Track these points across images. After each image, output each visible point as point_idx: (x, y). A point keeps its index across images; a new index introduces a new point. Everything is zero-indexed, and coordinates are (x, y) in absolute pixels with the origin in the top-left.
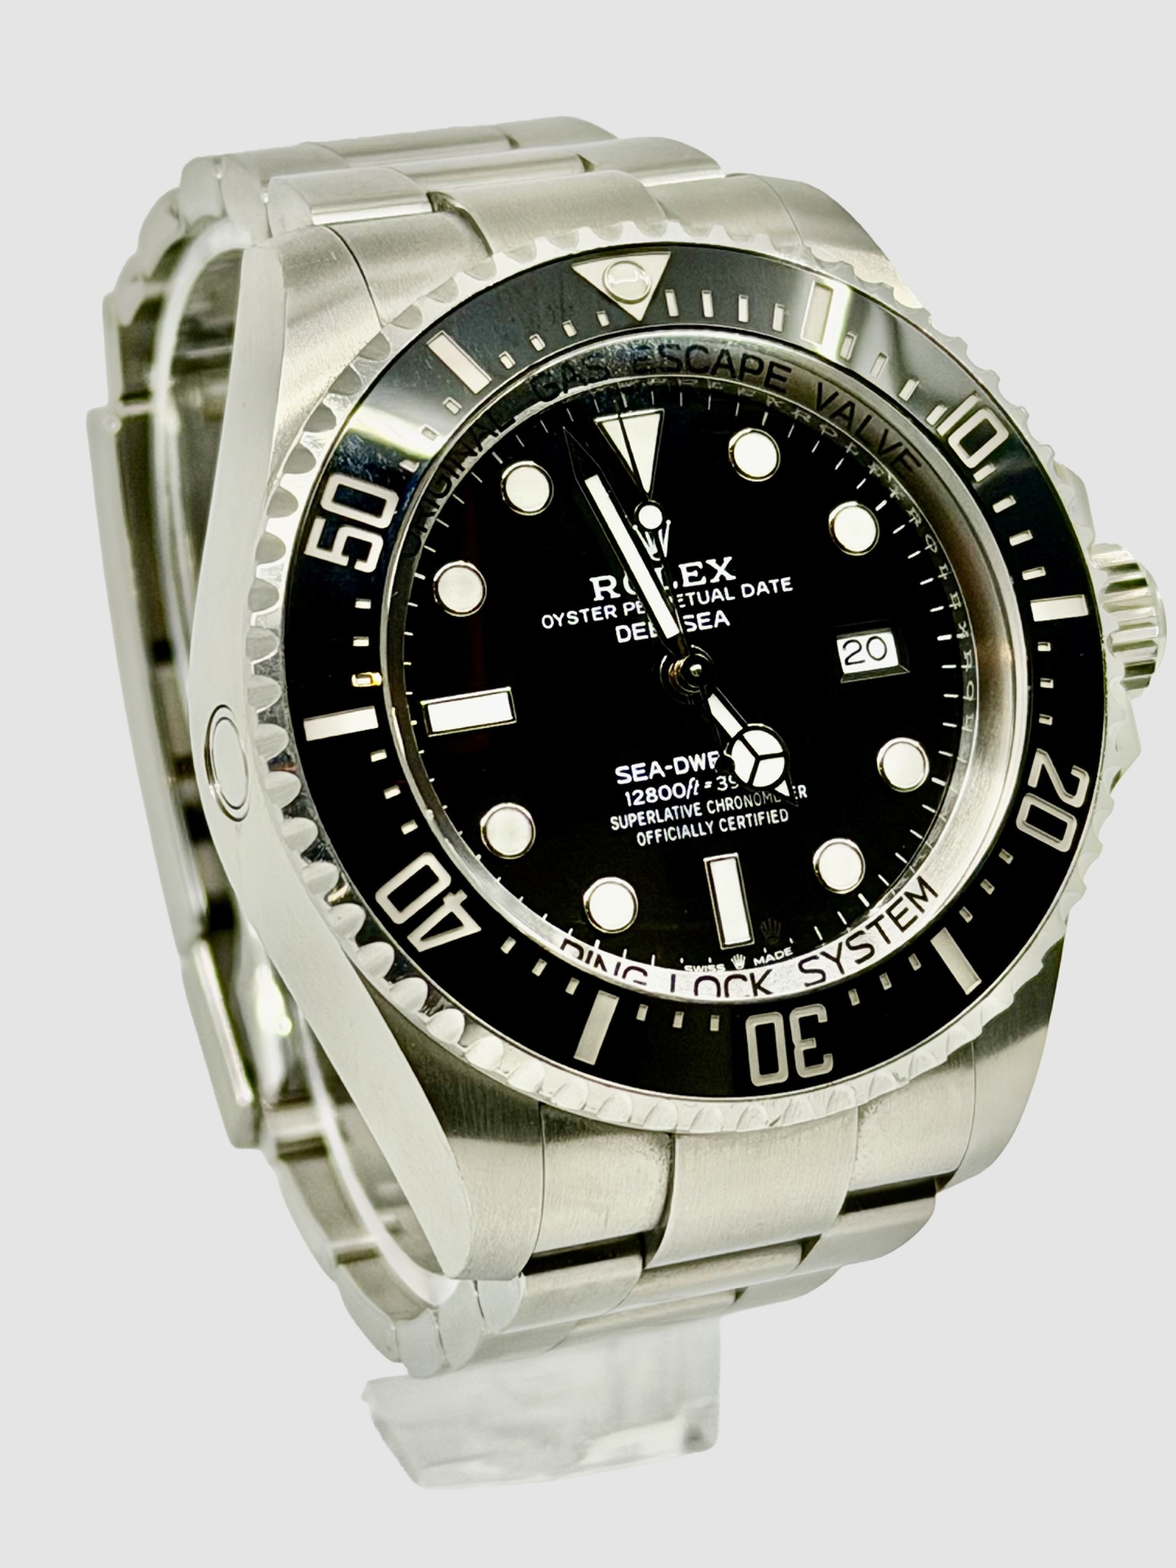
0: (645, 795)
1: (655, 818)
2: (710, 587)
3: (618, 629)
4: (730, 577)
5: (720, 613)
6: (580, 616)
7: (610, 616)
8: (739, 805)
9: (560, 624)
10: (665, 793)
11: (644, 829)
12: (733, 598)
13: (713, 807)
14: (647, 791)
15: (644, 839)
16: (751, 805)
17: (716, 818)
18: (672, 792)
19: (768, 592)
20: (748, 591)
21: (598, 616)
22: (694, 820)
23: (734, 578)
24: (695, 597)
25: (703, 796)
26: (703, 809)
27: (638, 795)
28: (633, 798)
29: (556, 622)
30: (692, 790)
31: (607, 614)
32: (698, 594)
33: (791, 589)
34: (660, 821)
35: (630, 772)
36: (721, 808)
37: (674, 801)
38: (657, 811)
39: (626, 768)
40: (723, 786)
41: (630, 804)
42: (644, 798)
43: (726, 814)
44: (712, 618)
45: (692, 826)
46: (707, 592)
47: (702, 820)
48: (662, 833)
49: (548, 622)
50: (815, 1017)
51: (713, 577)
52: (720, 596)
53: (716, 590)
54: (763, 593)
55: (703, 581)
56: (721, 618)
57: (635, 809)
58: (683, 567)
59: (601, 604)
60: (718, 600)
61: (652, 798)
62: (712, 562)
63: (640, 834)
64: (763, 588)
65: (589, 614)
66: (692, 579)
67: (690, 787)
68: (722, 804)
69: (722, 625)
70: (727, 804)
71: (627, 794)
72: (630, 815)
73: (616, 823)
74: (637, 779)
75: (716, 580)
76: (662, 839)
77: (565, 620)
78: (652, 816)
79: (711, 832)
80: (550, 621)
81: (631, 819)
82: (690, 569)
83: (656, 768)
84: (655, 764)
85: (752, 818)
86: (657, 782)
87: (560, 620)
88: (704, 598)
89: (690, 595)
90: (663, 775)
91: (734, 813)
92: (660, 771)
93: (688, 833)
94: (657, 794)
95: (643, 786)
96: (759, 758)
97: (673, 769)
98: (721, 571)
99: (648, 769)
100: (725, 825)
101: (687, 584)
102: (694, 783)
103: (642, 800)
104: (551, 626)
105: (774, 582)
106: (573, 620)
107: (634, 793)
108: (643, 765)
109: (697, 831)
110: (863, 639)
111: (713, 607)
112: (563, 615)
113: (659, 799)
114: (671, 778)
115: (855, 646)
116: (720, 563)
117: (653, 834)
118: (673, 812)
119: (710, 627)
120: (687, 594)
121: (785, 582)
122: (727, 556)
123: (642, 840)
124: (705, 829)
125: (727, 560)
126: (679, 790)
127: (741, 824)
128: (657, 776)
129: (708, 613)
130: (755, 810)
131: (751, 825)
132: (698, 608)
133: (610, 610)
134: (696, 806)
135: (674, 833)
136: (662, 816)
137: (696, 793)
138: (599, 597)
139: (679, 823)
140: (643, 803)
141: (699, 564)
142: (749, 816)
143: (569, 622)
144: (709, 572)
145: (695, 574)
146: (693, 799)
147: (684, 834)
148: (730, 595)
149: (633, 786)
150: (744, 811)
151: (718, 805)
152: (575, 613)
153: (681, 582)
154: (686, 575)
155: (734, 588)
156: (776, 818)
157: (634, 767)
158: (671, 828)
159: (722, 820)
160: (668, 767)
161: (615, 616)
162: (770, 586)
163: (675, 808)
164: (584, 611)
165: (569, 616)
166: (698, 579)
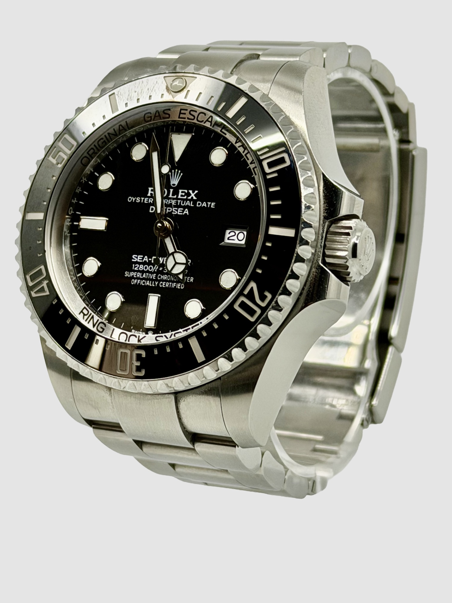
0: (139, 267)
1: (140, 276)
2: (187, 200)
3: (151, 207)
4: (195, 198)
5: (186, 210)
6: (141, 200)
7: (150, 202)
8: (169, 278)
9: (134, 201)
10: (146, 268)
11: (135, 279)
12: (193, 206)
13: (160, 277)
14: (141, 265)
15: (134, 282)
16: (173, 280)
17: (159, 281)
18: (148, 268)
19: (206, 206)
20: (199, 204)
21: (146, 201)
22: (152, 280)
23: (196, 198)
24: (180, 202)
25: (158, 272)
26: (156, 277)
27: (137, 266)
28: (135, 267)
29: (132, 200)
30: (155, 269)
31: (150, 201)
32: (182, 201)
33: (214, 207)
34: (141, 277)
35: (137, 258)
36: (162, 278)
37: (148, 272)
38: (141, 274)
39: (136, 256)
40: (165, 271)
41: (133, 269)
42: (138, 268)
43: (163, 281)
44: (183, 211)
45: (151, 282)
46: (185, 202)
47: (155, 280)
48: (140, 281)
49: (130, 199)
50: (141, 355)
51: (189, 196)
52: (189, 204)
53: (188, 202)
54: (204, 206)
55: (185, 197)
56: (186, 212)
57: (134, 271)
58: (180, 191)
59: (149, 197)
60: (188, 205)
61: (141, 269)
62: (191, 191)
63: (133, 280)
64: (204, 204)
65: (144, 200)
66: (182, 196)
67: (155, 268)
68: (163, 277)
69: (186, 214)
70: (165, 277)
71: (134, 265)
72: (132, 272)
73: (127, 274)
74: (138, 261)
75: (190, 198)
76: (139, 283)
77: (136, 200)
78: (139, 275)
79: (156, 285)
80: (131, 199)
81: (132, 274)
82: (182, 192)
83: (146, 259)
84: (146, 257)
85: (171, 284)
86: (144, 263)
87: (134, 199)
88: (183, 203)
89: (179, 201)
90: (147, 261)
91: (166, 281)
92: (147, 260)
93: (148, 284)
94: (143, 268)
95: (140, 263)
96: (176, 263)
97: (151, 260)
98: (193, 195)
99: (143, 258)
100: (162, 284)
101: (179, 197)
102: (156, 267)
103: (137, 268)
104: (130, 201)
105: (209, 203)
106: (138, 201)
107: (136, 265)
108: (142, 256)
109: (152, 284)
110: (237, 232)
111: (185, 207)
112: (135, 198)
113: (143, 270)
114: (149, 263)
115: (233, 234)
116: (193, 192)
117: (137, 281)
118: (146, 275)
119: (181, 214)
120: (178, 201)
121: (213, 204)
122: (197, 190)
123: (133, 282)
124: (155, 284)
125: (196, 192)
126: (151, 268)
127: (167, 285)
128: (145, 261)
129: (182, 209)
130: (173, 282)
131: (170, 287)
132: (180, 206)
133: (151, 200)
134: (154, 275)
135: (144, 283)
136: (142, 276)
137: (156, 271)
138: (149, 195)
139: (146, 279)
140: (138, 269)
141: (186, 191)
142: (170, 283)
143: (137, 201)
144: (188, 194)
145: (183, 194)
146: (154, 272)
147: (147, 284)
148: (192, 204)
149: (137, 263)
150: (169, 281)
151: (162, 277)
152: (140, 198)
153: (178, 196)
154: (180, 194)
155: (195, 202)
156: (179, 287)
157: (139, 256)
158: (144, 281)
159: (161, 282)
160: (150, 259)
161: (152, 202)
162: (207, 204)
163: (147, 274)
164: (143, 199)
165: (137, 199)
166: (184, 196)
